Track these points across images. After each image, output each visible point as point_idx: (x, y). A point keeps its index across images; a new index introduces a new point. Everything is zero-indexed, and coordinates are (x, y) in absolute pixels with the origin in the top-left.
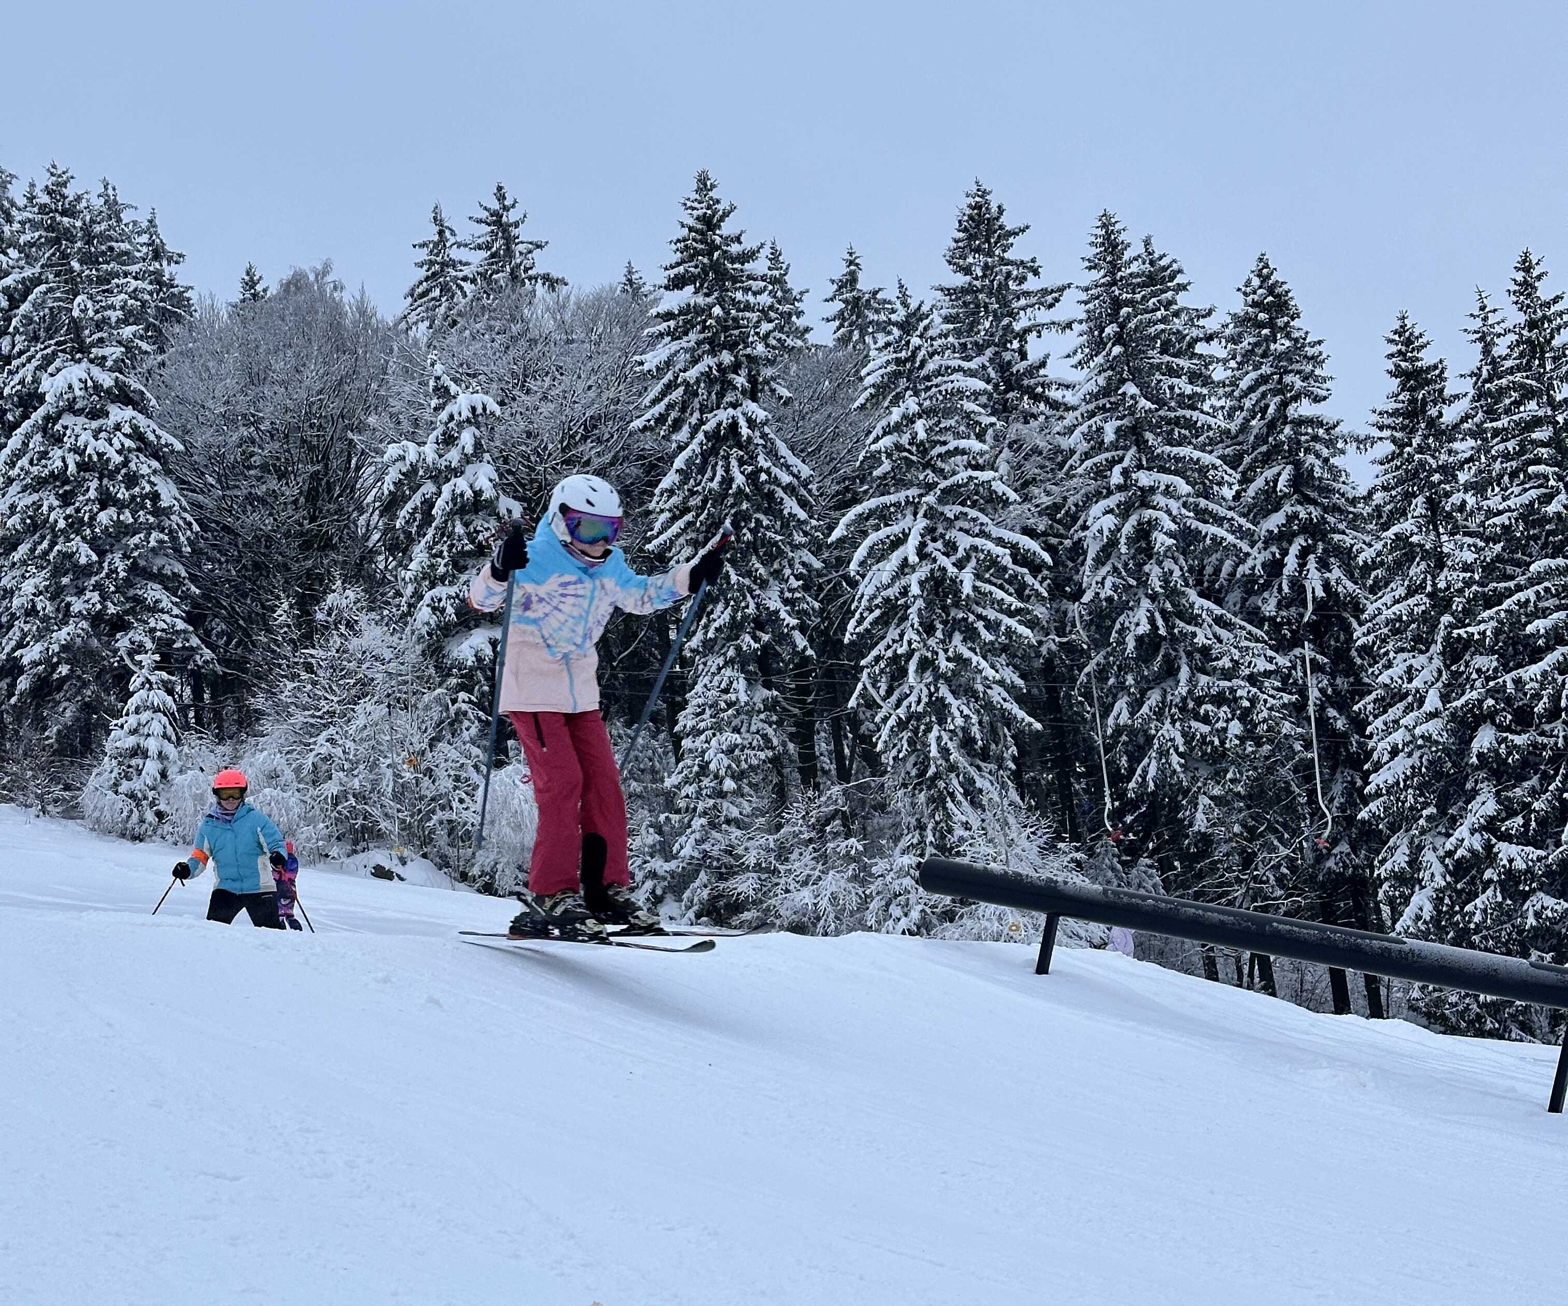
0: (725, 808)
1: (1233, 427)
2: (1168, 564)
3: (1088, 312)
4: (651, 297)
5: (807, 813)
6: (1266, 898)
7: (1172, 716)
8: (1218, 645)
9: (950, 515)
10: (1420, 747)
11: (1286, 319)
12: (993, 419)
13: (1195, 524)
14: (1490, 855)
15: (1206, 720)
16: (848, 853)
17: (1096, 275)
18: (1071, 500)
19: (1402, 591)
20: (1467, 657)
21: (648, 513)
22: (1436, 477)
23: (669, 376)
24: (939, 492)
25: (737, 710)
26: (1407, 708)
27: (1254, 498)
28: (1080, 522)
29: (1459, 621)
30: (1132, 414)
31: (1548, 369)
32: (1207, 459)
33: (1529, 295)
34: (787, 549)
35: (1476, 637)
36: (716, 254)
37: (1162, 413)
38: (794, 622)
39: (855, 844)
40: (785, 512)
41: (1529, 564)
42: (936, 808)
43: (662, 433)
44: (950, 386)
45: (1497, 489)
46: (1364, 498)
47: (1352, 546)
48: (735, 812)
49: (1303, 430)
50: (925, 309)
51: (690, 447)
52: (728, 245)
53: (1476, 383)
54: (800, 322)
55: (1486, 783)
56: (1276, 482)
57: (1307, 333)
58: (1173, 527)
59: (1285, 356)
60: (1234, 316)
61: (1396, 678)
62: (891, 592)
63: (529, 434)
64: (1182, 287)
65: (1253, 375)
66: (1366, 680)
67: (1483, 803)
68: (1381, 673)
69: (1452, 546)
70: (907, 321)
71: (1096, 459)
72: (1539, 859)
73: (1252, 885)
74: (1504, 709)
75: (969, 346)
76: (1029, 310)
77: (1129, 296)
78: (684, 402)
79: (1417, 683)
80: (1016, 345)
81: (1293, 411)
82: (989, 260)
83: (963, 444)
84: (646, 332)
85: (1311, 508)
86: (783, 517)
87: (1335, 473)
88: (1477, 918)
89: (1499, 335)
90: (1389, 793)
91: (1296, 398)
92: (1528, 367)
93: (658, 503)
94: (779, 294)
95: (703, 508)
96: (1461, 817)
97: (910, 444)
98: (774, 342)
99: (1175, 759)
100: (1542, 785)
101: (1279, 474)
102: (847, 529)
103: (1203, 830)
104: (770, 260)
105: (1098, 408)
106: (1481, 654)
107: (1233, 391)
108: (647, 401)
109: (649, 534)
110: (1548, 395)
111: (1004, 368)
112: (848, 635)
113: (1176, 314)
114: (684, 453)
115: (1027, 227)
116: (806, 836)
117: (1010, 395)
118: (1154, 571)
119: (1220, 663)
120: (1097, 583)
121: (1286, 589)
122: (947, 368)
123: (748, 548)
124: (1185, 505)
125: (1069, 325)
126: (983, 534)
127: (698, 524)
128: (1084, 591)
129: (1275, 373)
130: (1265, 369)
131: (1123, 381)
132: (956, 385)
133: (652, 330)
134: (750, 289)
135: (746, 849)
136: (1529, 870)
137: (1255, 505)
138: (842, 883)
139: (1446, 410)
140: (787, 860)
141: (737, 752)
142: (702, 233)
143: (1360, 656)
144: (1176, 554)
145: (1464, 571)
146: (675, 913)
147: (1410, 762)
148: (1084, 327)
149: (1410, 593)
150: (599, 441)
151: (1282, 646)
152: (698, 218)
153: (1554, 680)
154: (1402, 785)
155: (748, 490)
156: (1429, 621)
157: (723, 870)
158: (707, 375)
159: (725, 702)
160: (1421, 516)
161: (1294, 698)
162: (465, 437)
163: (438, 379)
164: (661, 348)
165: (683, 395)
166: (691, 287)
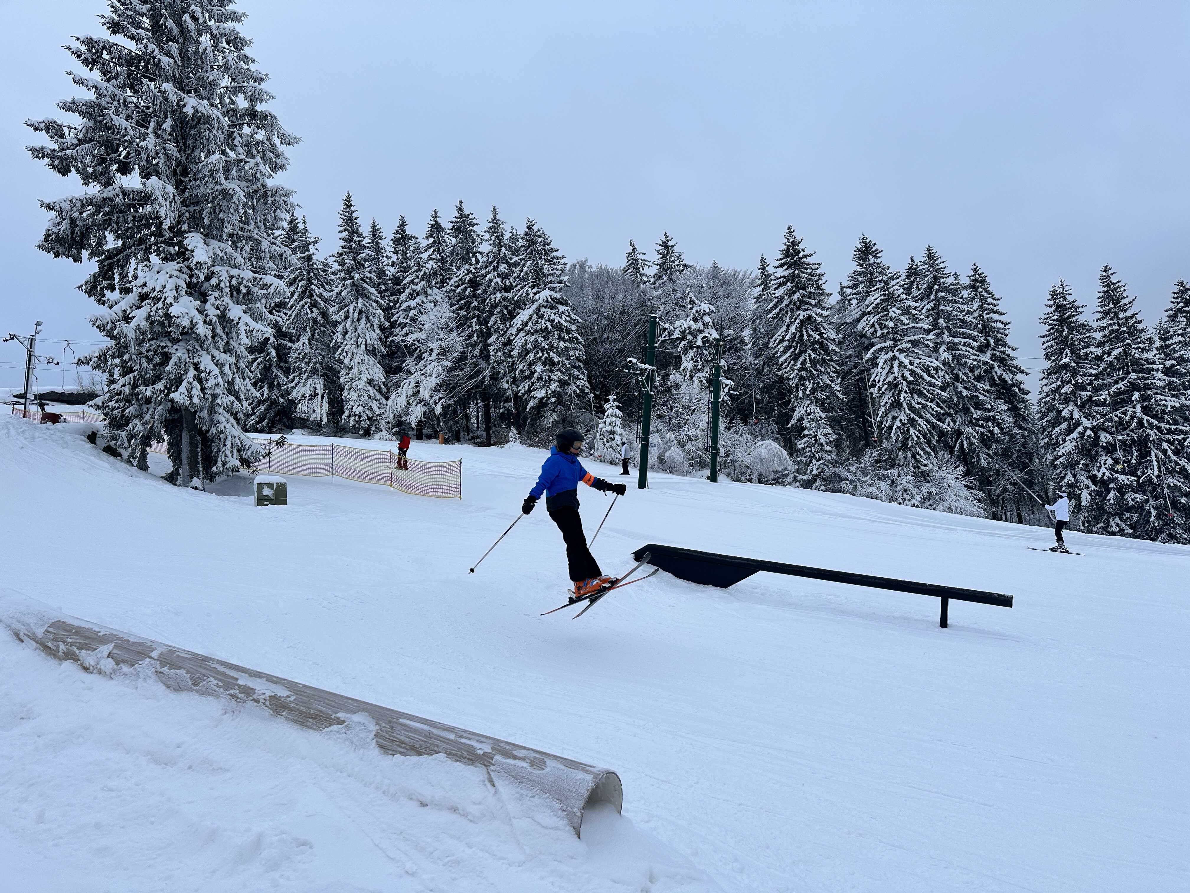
38: (838, 389)
51: (795, 324)
52: (801, 252)
95: (796, 347)
123: (817, 361)
142: (791, 247)
162: (707, 319)
163: (691, 298)
164: (780, 288)
165: (787, 306)
166: (786, 267)
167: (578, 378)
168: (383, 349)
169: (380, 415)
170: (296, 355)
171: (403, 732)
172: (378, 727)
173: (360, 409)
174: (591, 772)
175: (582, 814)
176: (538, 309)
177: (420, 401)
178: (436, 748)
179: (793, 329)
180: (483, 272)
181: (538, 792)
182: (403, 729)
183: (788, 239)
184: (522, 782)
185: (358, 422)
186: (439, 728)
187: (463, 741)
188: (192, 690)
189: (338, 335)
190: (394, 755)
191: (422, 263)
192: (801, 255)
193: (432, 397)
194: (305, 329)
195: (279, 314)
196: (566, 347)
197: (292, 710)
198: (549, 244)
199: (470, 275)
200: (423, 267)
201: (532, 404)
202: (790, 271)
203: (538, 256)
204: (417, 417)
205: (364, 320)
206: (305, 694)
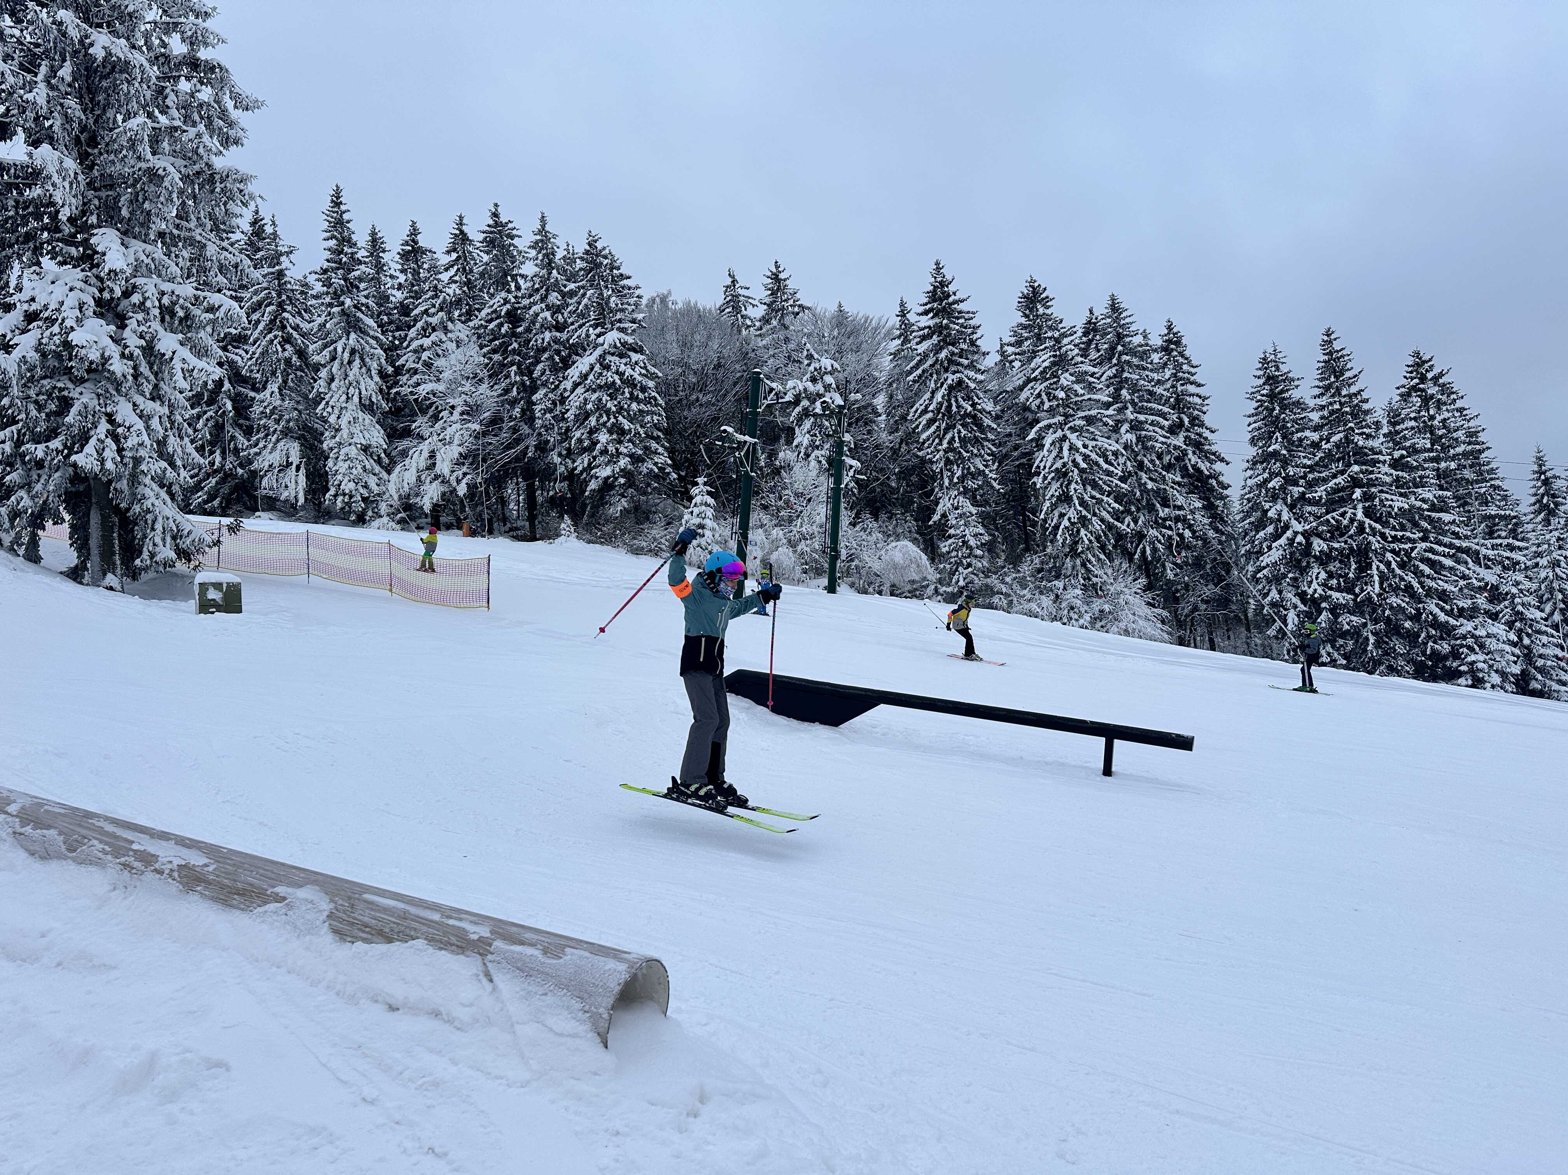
11: (1181, 348)
52: (952, 296)
57: (1190, 355)
71: (1115, 406)
152: (937, 282)
162: (829, 379)
163: (808, 350)
164: (924, 343)
165: (932, 366)
166: (931, 315)
167: (656, 453)
168: (384, 405)
169: (379, 495)
170: (262, 409)
171: (367, 911)
172: (332, 905)
173: (352, 485)
174: (626, 959)
175: (611, 1015)
176: (602, 357)
177: (436, 477)
178: (412, 933)
179: (939, 397)
180: (526, 302)
181: (552, 988)
182: (368, 908)
183: (935, 278)
184: (531, 976)
185: (349, 504)
186: (418, 906)
187: (451, 922)
188: (66, 858)
189: (321, 382)
190: (353, 943)
191: (440, 287)
192: (951, 299)
193: (453, 472)
194: (274, 373)
195: (237, 351)
196: (640, 411)
197: (210, 884)
198: (618, 268)
199: (508, 306)
200: (441, 292)
201: (593, 485)
202: (937, 320)
203: (602, 283)
204: (432, 498)
205: (357, 363)
206: (229, 862)
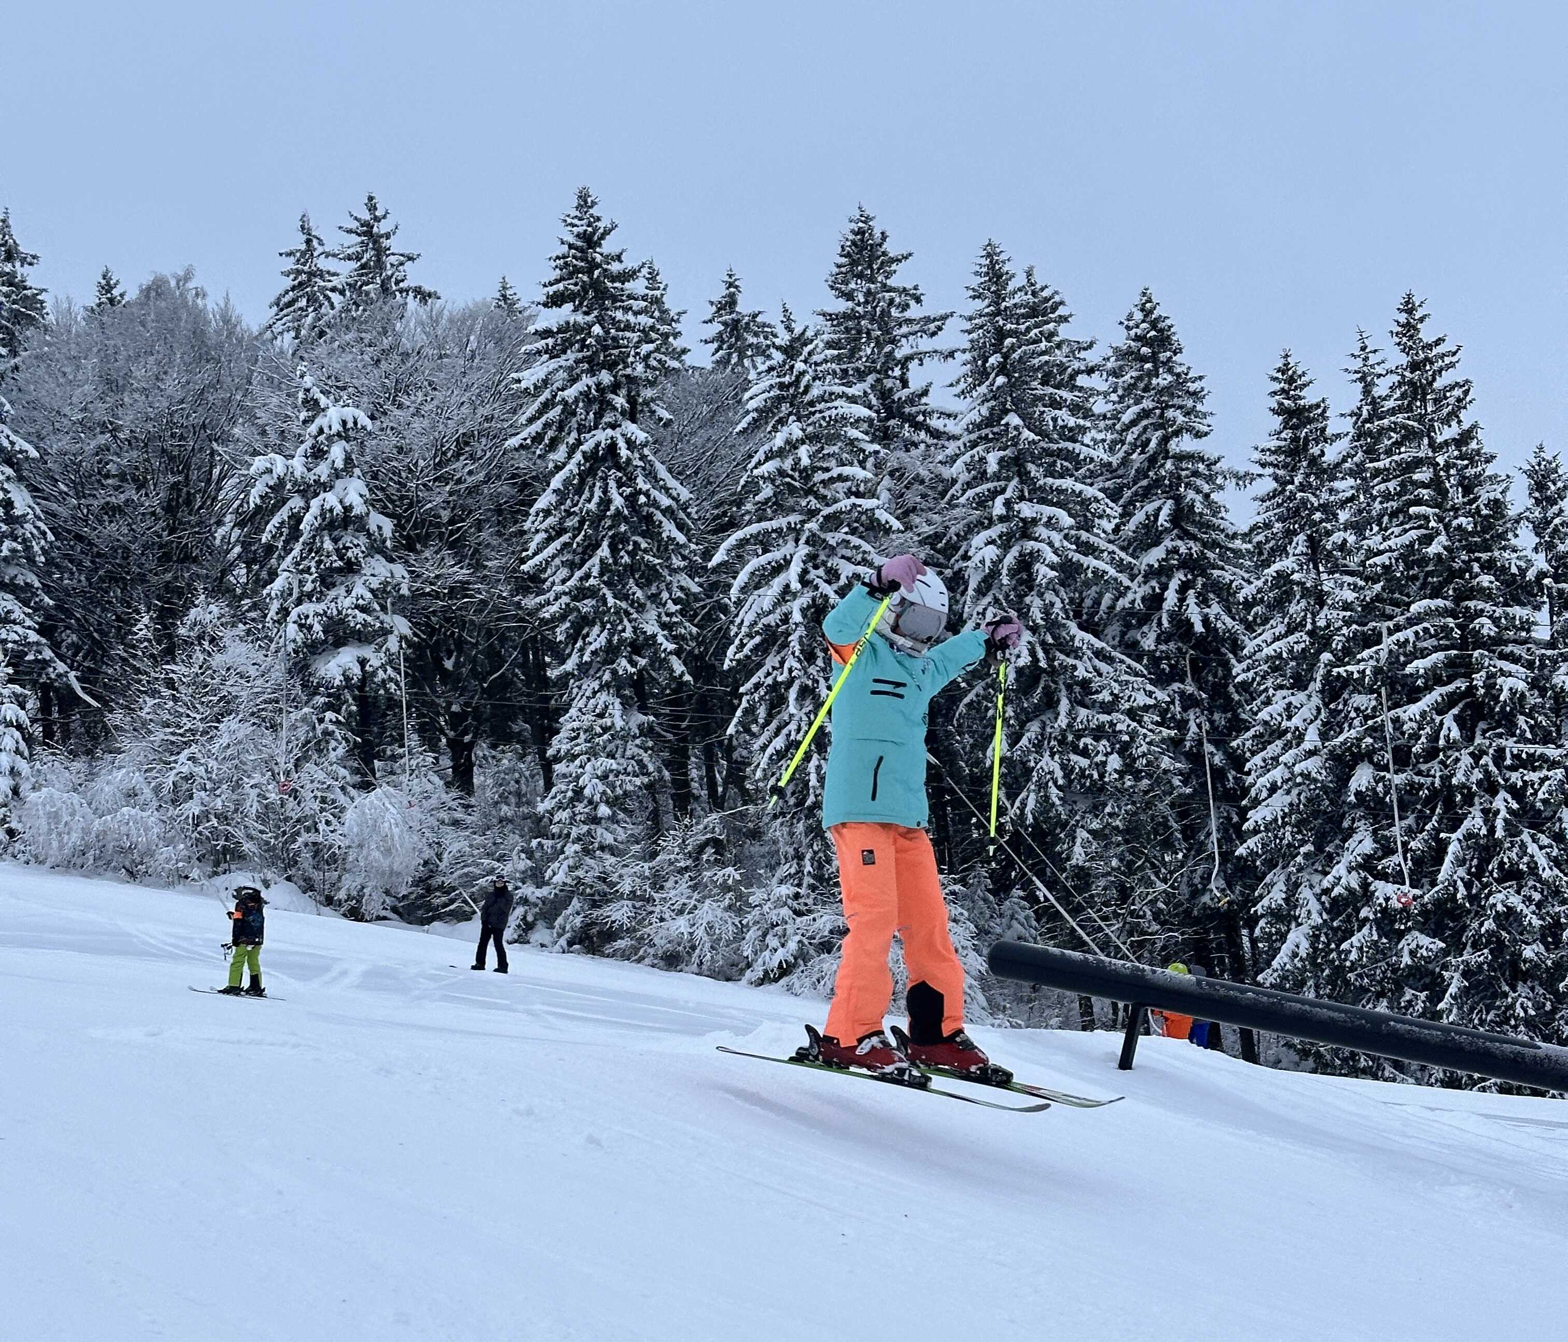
0: (599, 833)
1: (1115, 460)
2: (1049, 596)
3: (972, 341)
4: (526, 314)
5: (684, 841)
6: (1143, 933)
7: (1051, 749)
8: (1098, 678)
9: (832, 542)
10: (1299, 784)
11: (1168, 354)
12: (876, 447)
13: (1077, 557)
14: (1367, 895)
15: (1084, 753)
16: (725, 881)
17: (980, 305)
18: (953, 530)
19: (1281, 629)
20: (1346, 696)
21: (522, 533)
22: (1317, 516)
23: (547, 394)
24: (821, 519)
25: (612, 735)
26: (1285, 745)
27: (1134, 532)
28: (961, 552)
29: (1338, 659)
30: (1015, 445)
31: (1429, 410)
32: (1090, 492)
33: (1411, 337)
34: (665, 573)
35: (1356, 676)
36: (596, 273)
37: (1042, 444)
38: (671, 647)
39: (732, 873)
40: (664, 535)
41: (1408, 605)
42: (815, 837)
43: (538, 452)
44: (834, 412)
45: (1376, 528)
46: (1245, 535)
47: (1232, 582)
48: (609, 839)
49: (1184, 465)
50: (809, 334)
51: (568, 468)
52: (608, 264)
53: (1356, 423)
54: (677, 343)
55: (1363, 822)
56: (1156, 516)
57: (1189, 368)
58: (1056, 559)
59: (1167, 390)
60: (1116, 350)
61: (1275, 715)
62: (772, 619)
63: (400, 450)
64: (1064, 319)
65: (1135, 409)
66: (1244, 716)
67: (1360, 842)
68: (1260, 710)
69: (1332, 584)
70: (791, 346)
71: (978, 490)
72: (1415, 898)
73: (1129, 919)
74: (1382, 749)
75: (851, 372)
76: (911, 338)
77: (1013, 326)
78: (561, 421)
79: (1296, 721)
80: (897, 372)
81: (1174, 446)
82: (872, 286)
83: (847, 470)
84: (523, 349)
85: (1191, 543)
86: (660, 541)
87: (1215, 509)
88: (1353, 956)
89: (1379, 376)
90: (1267, 829)
91: (1177, 433)
92: (1409, 409)
93: (533, 523)
94: (657, 314)
95: (579, 529)
96: (1338, 855)
97: (792, 470)
98: (654, 363)
99: (1054, 792)
100: (1418, 824)
101: (1160, 509)
102: (728, 554)
103: (1080, 864)
104: (648, 279)
105: (980, 437)
106: (1360, 693)
107: (1114, 425)
108: (523, 420)
109: (524, 554)
110: (1430, 438)
111: (885, 395)
112: (727, 662)
113: (1059, 346)
114: (561, 473)
115: (910, 255)
116: (682, 864)
117: (892, 422)
118: (1035, 604)
119: (1100, 697)
120: (978, 614)
121: (1165, 623)
122: (831, 394)
123: (625, 570)
124: (1066, 537)
125: (951, 354)
126: (865, 562)
127: (575, 546)
128: (965, 622)
129: (1157, 408)
130: (1147, 404)
131: (1006, 412)
132: (840, 411)
133: (529, 347)
134: (631, 308)
135: (621, 876)
136: (1405, 909)
137: (1135, 539)
138: (719, 913)
139: (1328, 449)
140: (662, 888)
141: (611, 778)
142: (582, 250)
143: (1237, 692)
144: (1057, 586)
145: (1344, 609)
146: (547, 940)
147: (1288, 799)
148: (968, 356)
149: (1290, 631)
150: (472, 457)
151: (1161, 680)
152: (578, 236)
153: (1433, 720)
154: (1280, 822)
155: (626, 512)
156: (1308, 659)
157: (597, 897)
158: (586, 394)
159: (601, 727)
160: (1302, 554)
161: (1173, 733)
163: (307, 391)
164: (540, 367)
